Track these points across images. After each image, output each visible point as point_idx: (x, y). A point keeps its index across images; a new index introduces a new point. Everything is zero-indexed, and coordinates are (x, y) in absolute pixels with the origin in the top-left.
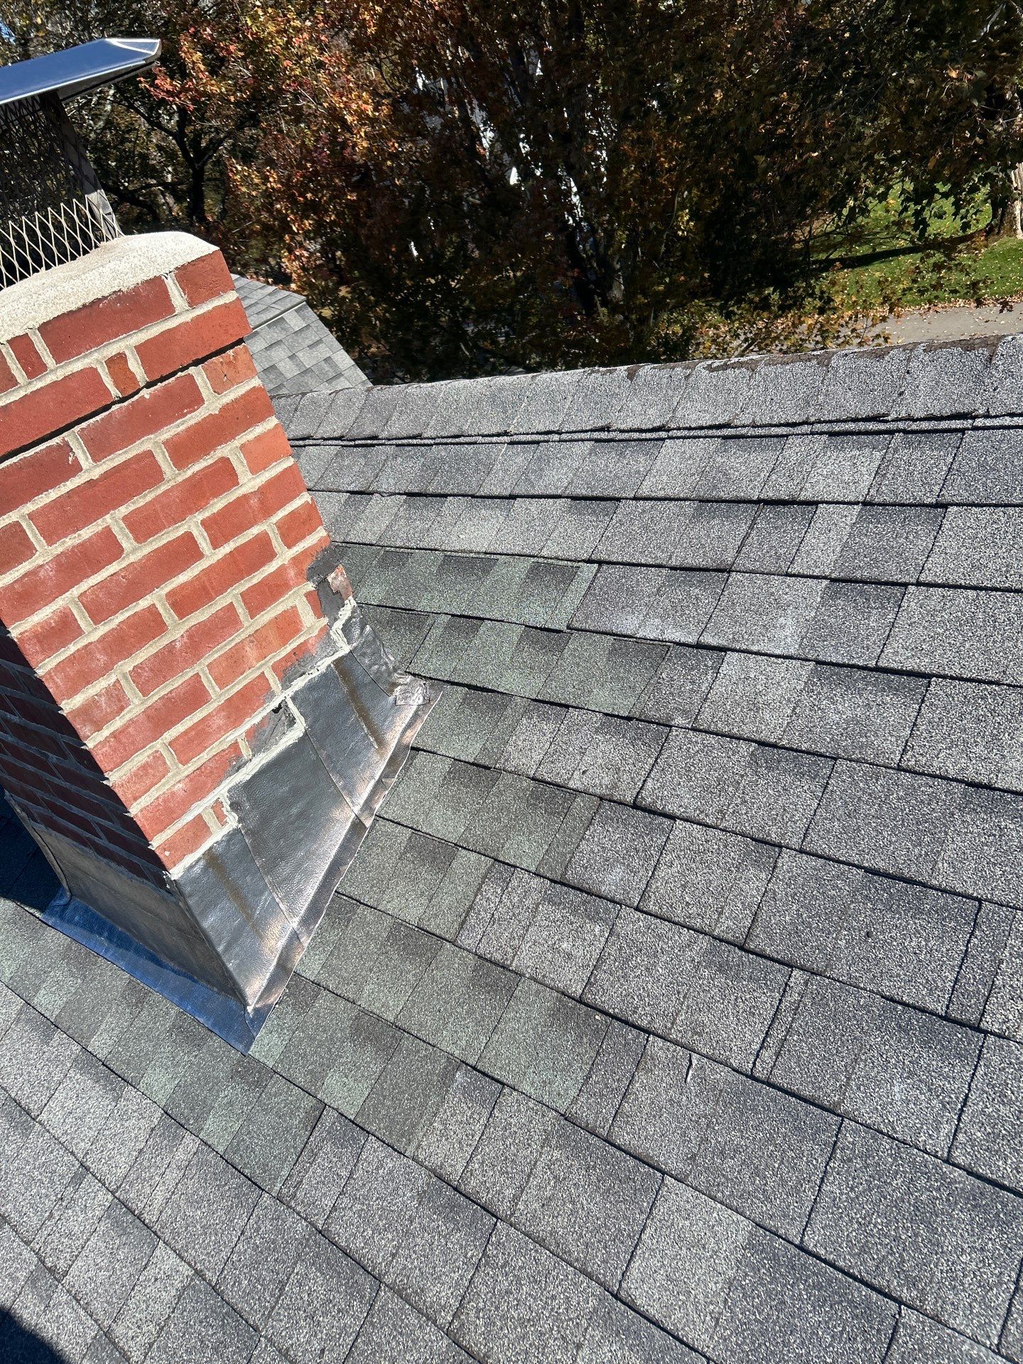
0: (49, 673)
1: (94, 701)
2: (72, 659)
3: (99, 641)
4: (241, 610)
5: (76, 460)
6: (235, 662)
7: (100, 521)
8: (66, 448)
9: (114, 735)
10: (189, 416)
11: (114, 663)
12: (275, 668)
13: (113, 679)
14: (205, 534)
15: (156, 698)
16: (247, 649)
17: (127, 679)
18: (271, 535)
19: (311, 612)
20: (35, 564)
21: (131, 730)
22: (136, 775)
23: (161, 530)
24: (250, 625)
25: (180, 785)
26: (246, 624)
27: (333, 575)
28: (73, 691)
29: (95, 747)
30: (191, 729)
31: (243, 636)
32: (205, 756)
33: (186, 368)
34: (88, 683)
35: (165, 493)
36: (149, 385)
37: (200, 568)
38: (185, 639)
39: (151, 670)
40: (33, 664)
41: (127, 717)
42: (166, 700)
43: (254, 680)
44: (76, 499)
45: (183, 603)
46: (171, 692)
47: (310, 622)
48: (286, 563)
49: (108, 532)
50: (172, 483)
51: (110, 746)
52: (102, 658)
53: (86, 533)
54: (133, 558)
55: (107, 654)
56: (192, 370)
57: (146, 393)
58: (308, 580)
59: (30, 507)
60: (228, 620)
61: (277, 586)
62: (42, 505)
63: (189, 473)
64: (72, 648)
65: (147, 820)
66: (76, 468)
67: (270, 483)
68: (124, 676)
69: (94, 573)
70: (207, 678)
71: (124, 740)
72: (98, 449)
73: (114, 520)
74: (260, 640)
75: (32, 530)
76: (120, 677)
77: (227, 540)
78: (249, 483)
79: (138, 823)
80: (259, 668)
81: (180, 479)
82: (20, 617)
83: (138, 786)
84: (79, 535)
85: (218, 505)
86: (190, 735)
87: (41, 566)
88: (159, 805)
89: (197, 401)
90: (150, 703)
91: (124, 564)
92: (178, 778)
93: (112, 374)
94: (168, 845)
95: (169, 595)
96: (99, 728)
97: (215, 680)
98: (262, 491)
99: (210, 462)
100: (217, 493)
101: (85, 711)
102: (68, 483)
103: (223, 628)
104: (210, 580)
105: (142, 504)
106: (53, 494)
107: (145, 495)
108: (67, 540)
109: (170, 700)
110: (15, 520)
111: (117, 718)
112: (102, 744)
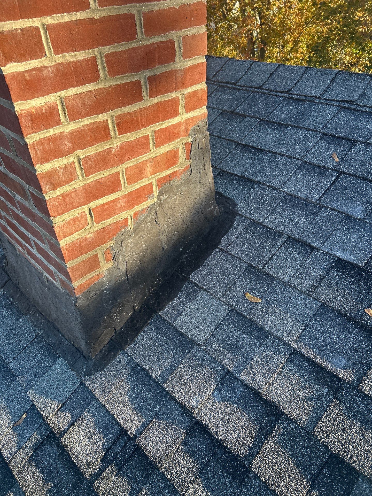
0: (33, 144)
1: (56, 171)
2: (51, 140)
3: (69, 133)
4: (152, 141)
6: (139, 172)
7: (91, 51)
9: (63, 196)
11: (74, 150)
12: (158, 181)
13: (71, 159)
14: (148, 86)
15: (92, 180)
16: (148, 165)
17: (79, 162)
18: (180, 101)
19: (185, 155)
20: (42, 64)
21: (73, 195)
22: (69, 223)
23: (124, 72)
24: (154, 152)
25: (91, 235)
26: (152, 150)
28: (45, 160)
29: (50, 199)
30: (106, 204)
31: (148, 157)
32: (109, 222)
34: (56, 158)
35: (134, 49)
37: (138, 107)
38: (118, 149)
39: (95, 161)
40: (24, 134)
41: (73, 187)
42: (97, 182)
43: (146, 185)
44: (81, 28)
45: (124, 125)
46: (101, 178)
47: (183, 161)
48: (182, 121)
50: (140, 44)
51: (58, 202)
52: (69, 145)
53: (80, 56)
54: (103, 85)
55: (72, 143)
58: (189, 135)
59: (49, 20)
60: (143, 144)
61: (174, 133)
62: (57, 22)
63: (151, 41)
64: (52, 132)
65: (68, 251)
66: (86, 5)
67: (191, 68)
68: (79, 160)
69: (78, 85)
70: (123, 176)
71: (68, 200)
73: (99, 54)
74: (156, 162)
75: (47, 38)
76: (76, 160)
77: (157, 95)
78: (180, 63)
79: (62, 251)
80: (151, 179)
81: (145, 43)
82: (24, 98)
83: (68, 230)
85: (159, 70)
86: (105, 207)
87: (46, 67)
88: (77, 243)
90: (88, 181)
91: (98, 87)
92: (92, 231)
94: (76, 268)
95: (117, 117)
96: (54, 188)
97: (127, 179)
98: (185, 71)
99: (164, 39)
100: (161, 62)
101: (50, 175)
102: (78, 14)
103: (140, 149)
104: (141, 116)
105: (119, 50)
106: (66, 18)
107: (122, 45)
108: (67, 55)
109: (100, 183)
110: (37, 25)
111: (67, 185)
112: (55, 199)
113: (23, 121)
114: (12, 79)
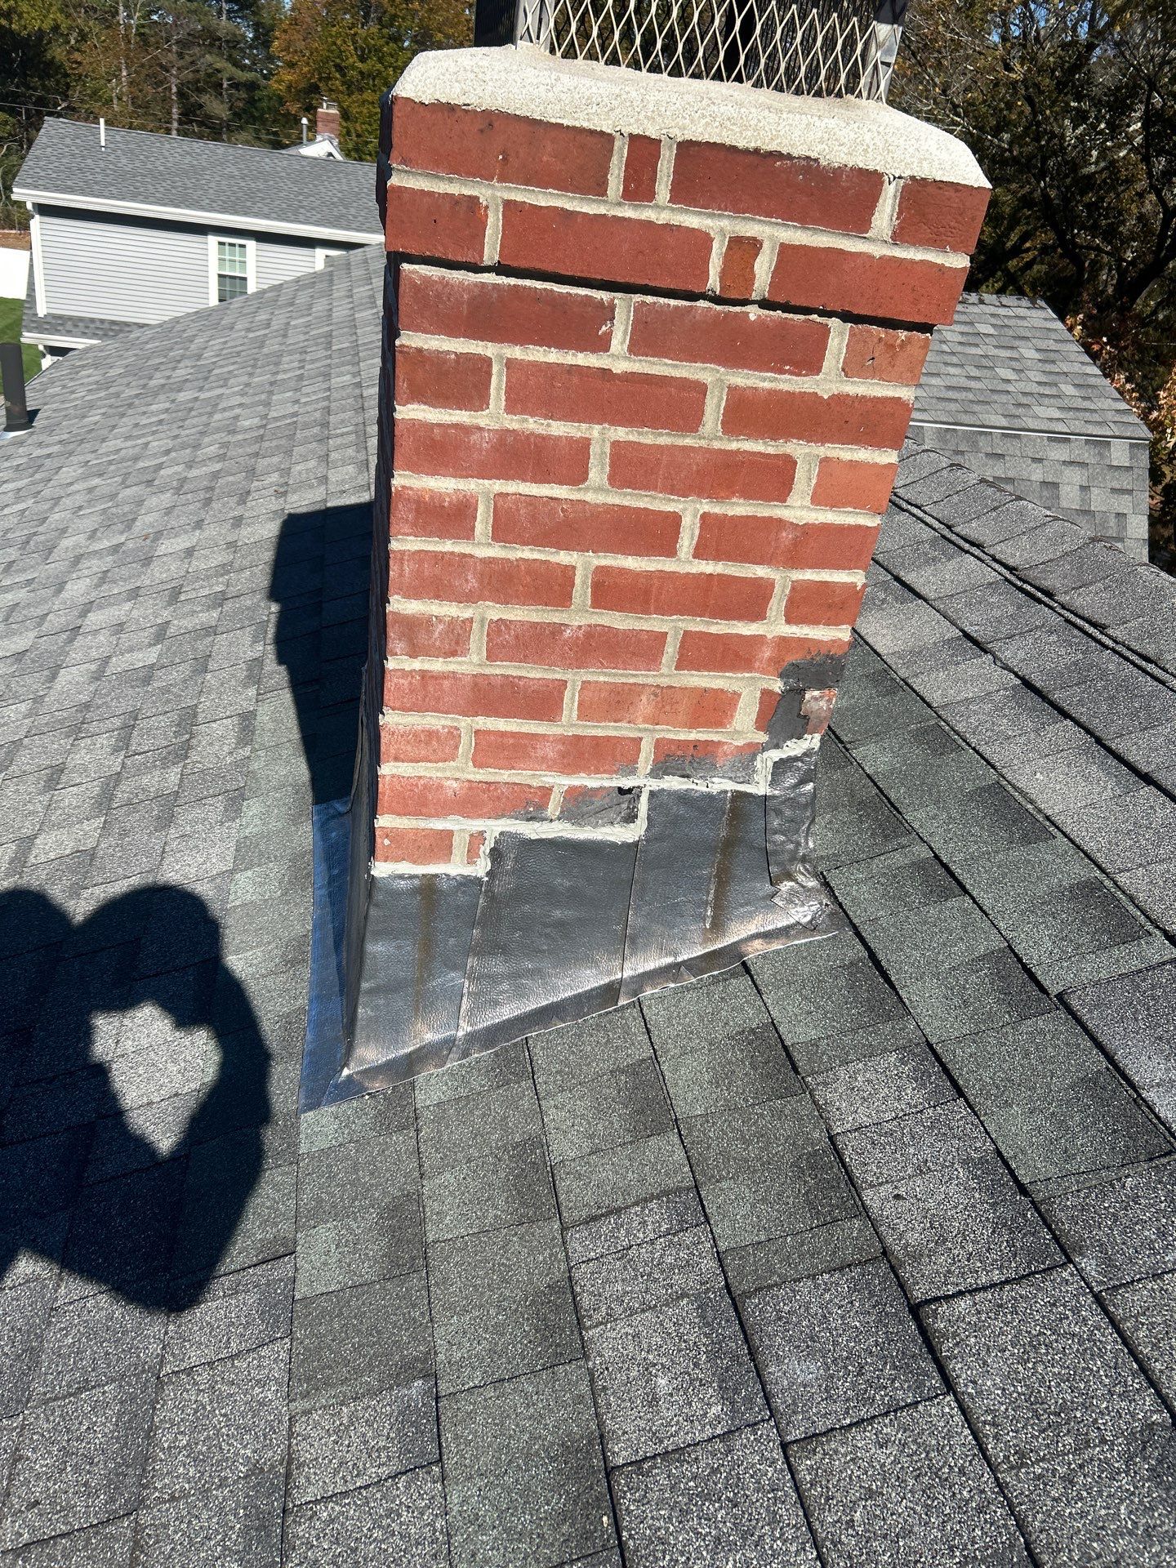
0: (402, 553)
1: (429, 620)
2: (438, 557)
3: (484, 561)
4: (671, 650)
5: (609, 335)
6: (617, 702)
7: (584, 426)
8: (608, 312)
9: (424, 674)
10: (787, 376)
11: (482, 598)
12: (659, 744)
13: (468, 614)
14: (697, 532)
15: (498, 671)
16: (644, 698)
17: (482, 626)
18: (777, 590)
19: (754, 716)
20: (475, 421)
21: (446, 683)
22: (415, 735)
23: (646, 488)
24: (667, 674)
25: (455, 785)
26: (664, 670)
27: (816, 693)
28: (414, 593)
29: (395, 670)
30: (513, 735)
31: (650, 681)
32: (505, 776)
33: (829, 314)
34: (437, 597)
35: (684, 448)
36: (765, 304)
37: (660, 567)
38: (581, 633)
39: (517, 637)
40: (393, 530)
41: (452, 667)
42: (510, 683)
43: (624, 738)
44: (575, 380)
45: (609, 589)
46: (520, 678)
47: (744, 725)
48: (769, 636)
49: (584, 445)
50: (703, 443)
51: (411, 683)
52: (473, 583)
53: (559, 429)
54: (590, 497)
55: (481, 582)
56: (834, 323)
57: (753, 312)
58: (781, 676)
59: (516, 352)
60: (647, 649)
61: (737, 655)
62: (531, 358)
63: (733, 446)
64: (448, 546)
65: (392, 791)
66: (602, 345)
67: (825, 528)
68: (482, 620)
69: (534, 480)
70: (573, 695)
71: (430, 688)
72: (644, 340)
73: (602, 437)
74: (667, 701)
75: (500, 381)
76: (477, 618)
77: (717, 557)
78: (799, 509)
79: (380, 786)
80: (640, 730)
81: (717, 445)
82: (415, 468)
83: (409, 748)
84: (549, 425)
85: (739, 508)
86: (505, 740)
87: (480, 429)
88: (417, 785)
89: (812, 365)
90: (487, 671)
91: (575, 495)
92: (458, 775)
93: (728, 258)
94: (395, 835)
95: (601, 571)
96: (413, 654)
97: (580, 704)
98: (808, 530)
99: (771, 450)
100: (748, 494)
101: (413, 625)
102: (581, 355)
103: (634, 654)
104: (661, 588)
105: (649, 442)
106: (553, 356)
107: (661, 435)
108: (531, 420)
109: (513, 685)
110: (489, 355)
111: (441, 659)
112: (404, 674)
113: (400, 506)
114: (408, 430)
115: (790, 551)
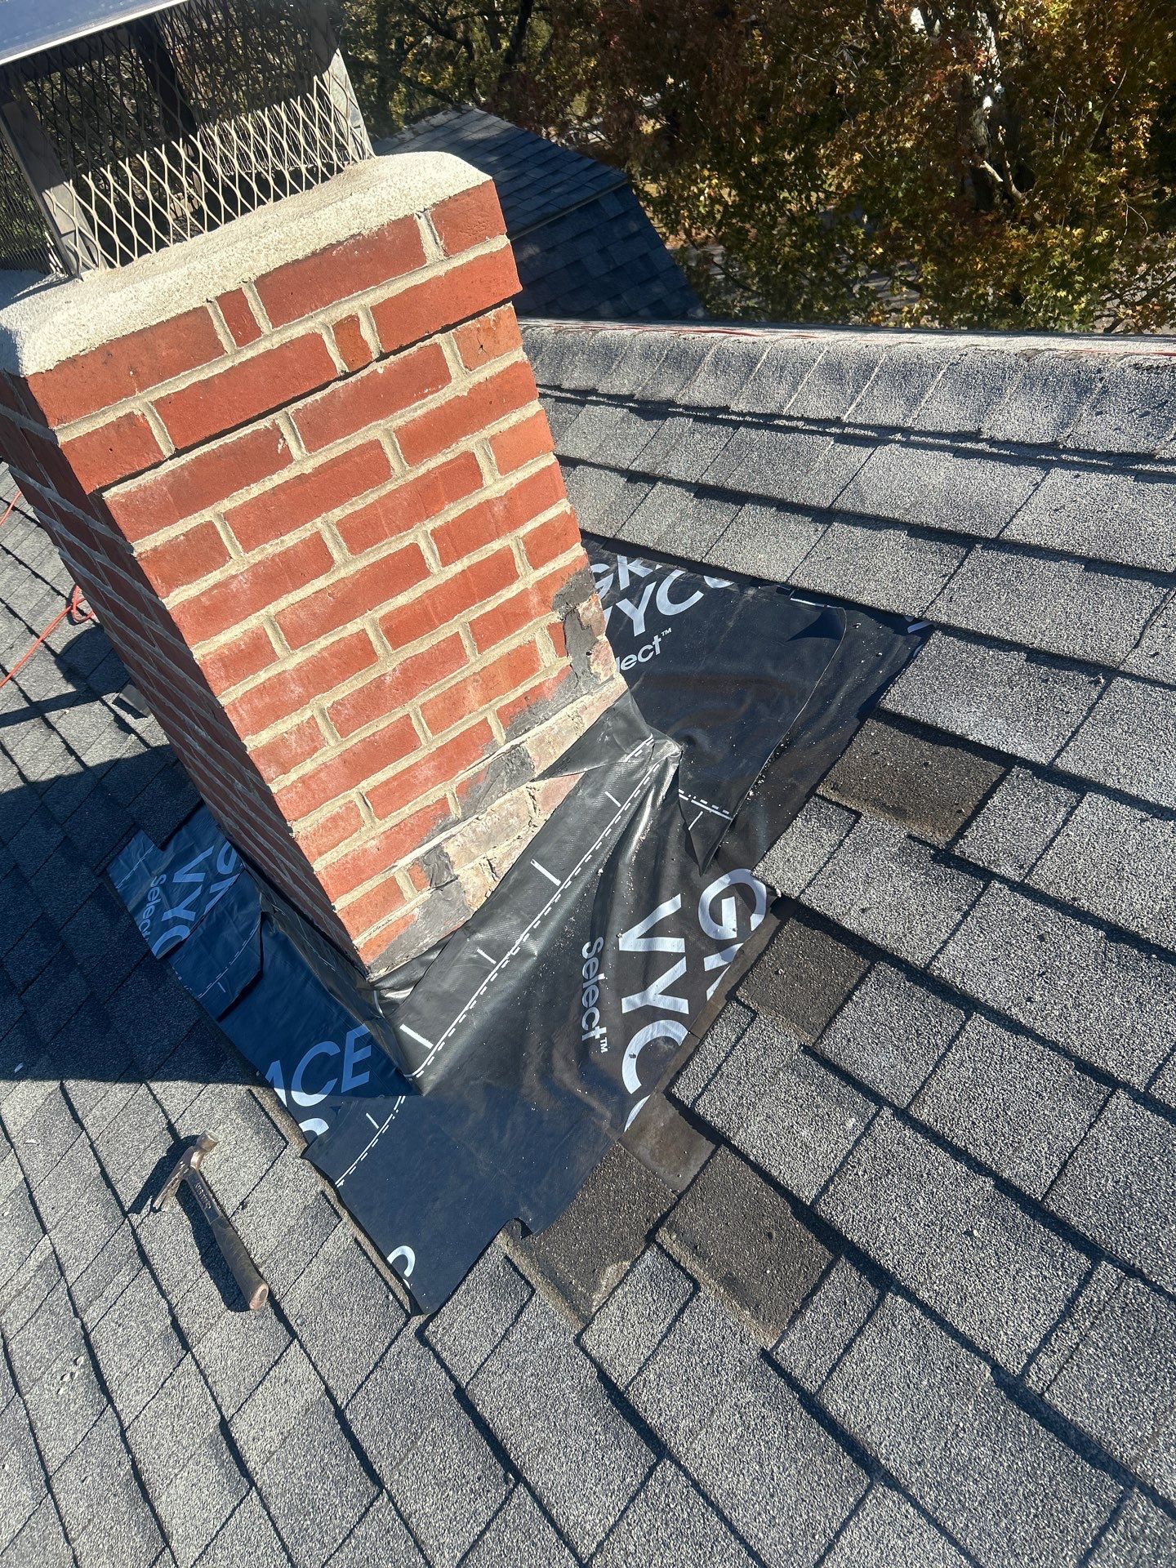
0: (233, 704)
1: (283, 739)
2: (261, 690)
3: (296, 669)
4: (468, 642)
5: (287, 448)
6: (453, 705)
7: (308, 525)
8: (275, 433)
9: (303, 780)
10: (430, 397)
11: (310, 696)
12: (500, 714)
13: (308, 714)
14: (435, 548)
15: (355, 741)
16: (470, 688)
17: (324, 716)
18: (515, 552)
19: (552, 649)
20: (227, 574)
21: (323, 775)
22: (324, 826)
23: (380, 540)
24: (477, 661)
25: (373, 843)
26: (472, 659)
27: (585, 604)
28: (259, 726)
29: (279, 791)
30: (394, 778)
31: (466, 674)
32: (407, 810)
33: (430, 336)
34: (278, 718)
35: (390, 494)
36: (383, 356)
37: (424, 589)
38: (397, 673)
39: (354, 707)
40: (215, 690)
41: (320, 761)
42: (369, 743)
43: (474, 727)
44: (283, 497)
45: (399, 630)
46: (374, 734)
47: (550, 662)
48: (529, 587)
49: (317, 540)
50: (401, 482)
51: (297, 792)
52: (298, 690)
53: (291, 539)
54: (343, 573)
55: (303, 686)
56: (439, 338)
57: (379, 368)
58: (554, 609)
59: (226, 505)
60: (451, 653)
61: (515, 615)
62: (241, 502)
63: (422, 470)
64: (263, 676)
65: (331, 878)
66: (286, 459)
67: (523, 486)
68: (322, 712)
69: (296, 587)
70: (419, 720)
71: (314, 786)
72: (315, 437)
73: (324, 525)
74: (488, 682)
75: (228, 532)
76: (316, 713)
77: (459, 556)
78: (495, 485)
79: (321, 881)
80: (481, 713)
81: (411, 477)
82: (205, 636)
83: (325, 840)
84: (282, 542)
85: (453, 511)
86: (391, 786)
87: (234, 577)
88: (347, 862)
89: (444, 378)
90: (348, 745)
91: (334, 579)
92: (373, 834)
93: (340, 343)
94: (351, 910)
95: (383, 619)
96: (285, 771)
97: (428, 724)
98: (511, 496)
99: (450, 456)
100: (453, 497)
101: (273, 749)
102: (275, 477)
103: (443, 662)
104: (434, 604)
105: (362, 506)
106: (255, 490)
107: (367, 496)
108: (267, 546)
109: (371, 743)
110: (208, 519)
111: (308, 760)
112: (288, 789)
113: (210, 671)
114: (182, 612)
115: (507, 518)
